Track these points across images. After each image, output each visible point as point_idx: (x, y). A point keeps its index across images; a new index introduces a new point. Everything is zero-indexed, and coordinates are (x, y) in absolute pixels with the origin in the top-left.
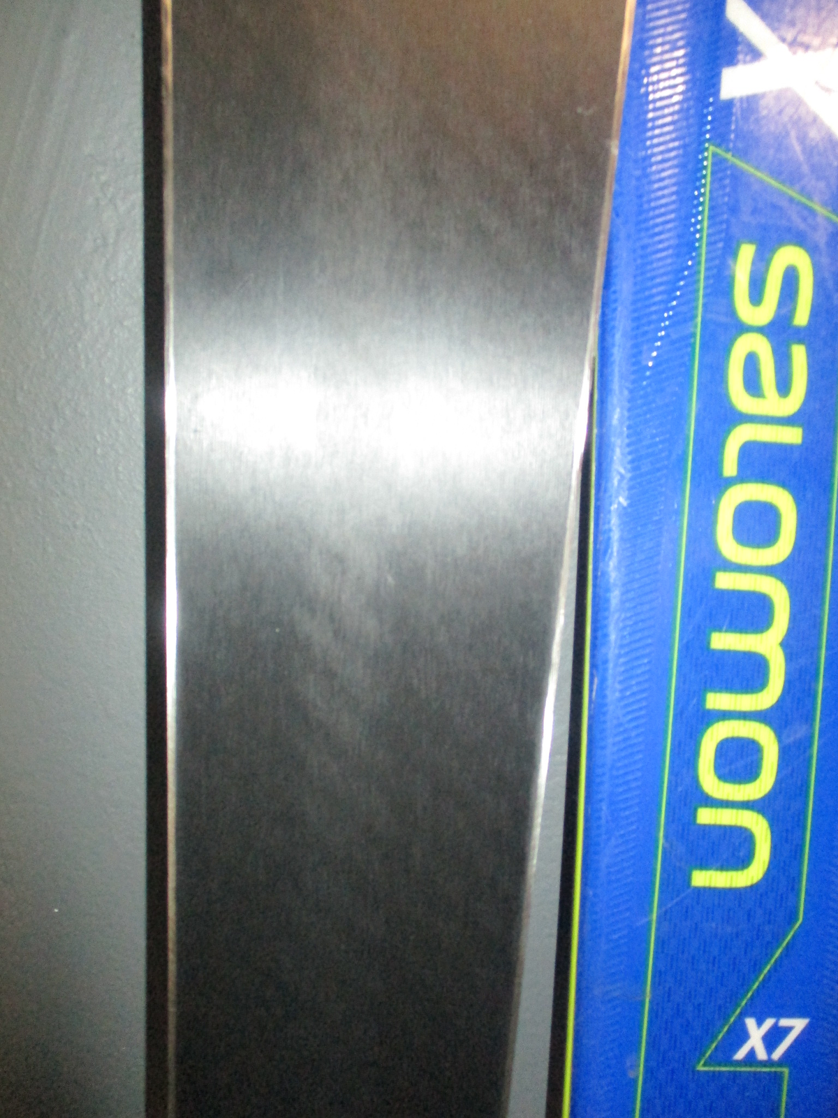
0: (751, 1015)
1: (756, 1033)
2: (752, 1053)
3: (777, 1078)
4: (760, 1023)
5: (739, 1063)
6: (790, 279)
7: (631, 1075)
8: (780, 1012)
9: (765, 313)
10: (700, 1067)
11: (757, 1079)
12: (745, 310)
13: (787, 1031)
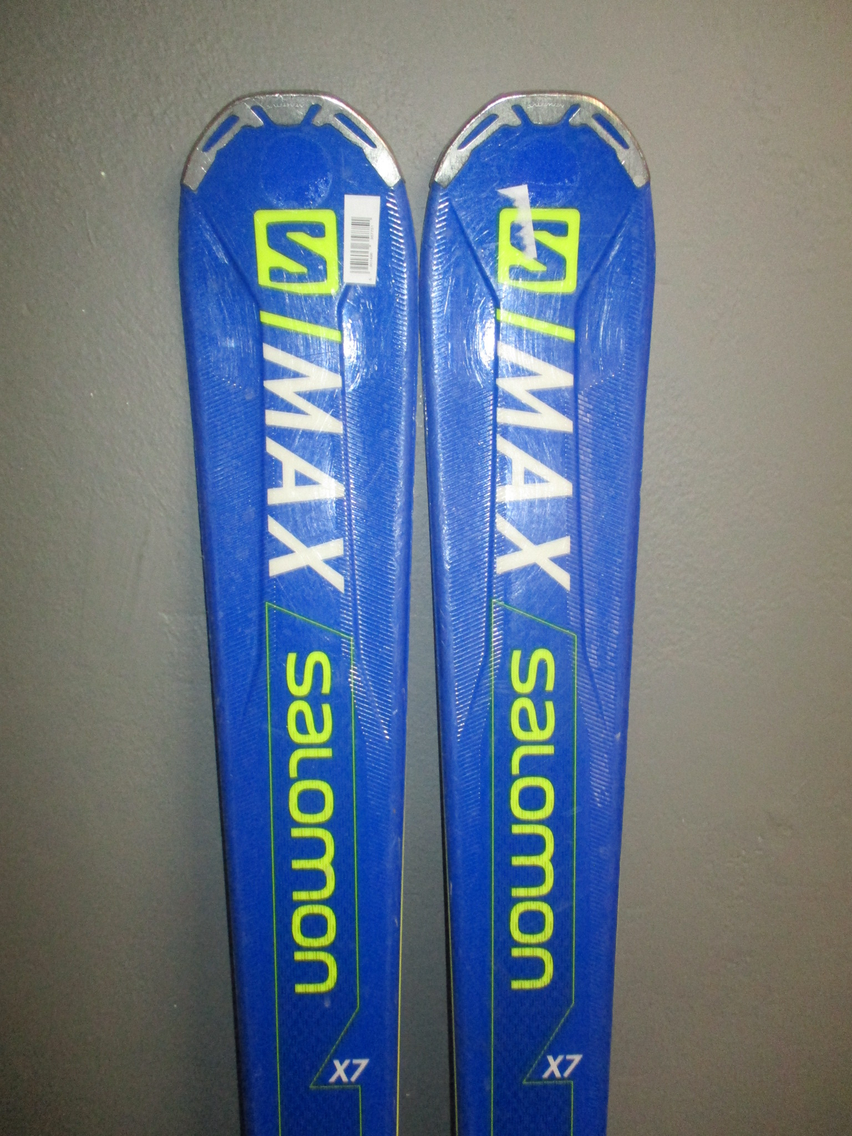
0: (550, 1055)
1: (554, 1064)
2: (552, 1074)
3: (568, 1087)
4: (555, 1058)
5: (546, 1080)
6: (542, 666)
7: (487, 1089)
8: (566, 1053)
10: (525, 1082)
11: (557, 1087)
12: (518, 686)
13: (570, 1062)
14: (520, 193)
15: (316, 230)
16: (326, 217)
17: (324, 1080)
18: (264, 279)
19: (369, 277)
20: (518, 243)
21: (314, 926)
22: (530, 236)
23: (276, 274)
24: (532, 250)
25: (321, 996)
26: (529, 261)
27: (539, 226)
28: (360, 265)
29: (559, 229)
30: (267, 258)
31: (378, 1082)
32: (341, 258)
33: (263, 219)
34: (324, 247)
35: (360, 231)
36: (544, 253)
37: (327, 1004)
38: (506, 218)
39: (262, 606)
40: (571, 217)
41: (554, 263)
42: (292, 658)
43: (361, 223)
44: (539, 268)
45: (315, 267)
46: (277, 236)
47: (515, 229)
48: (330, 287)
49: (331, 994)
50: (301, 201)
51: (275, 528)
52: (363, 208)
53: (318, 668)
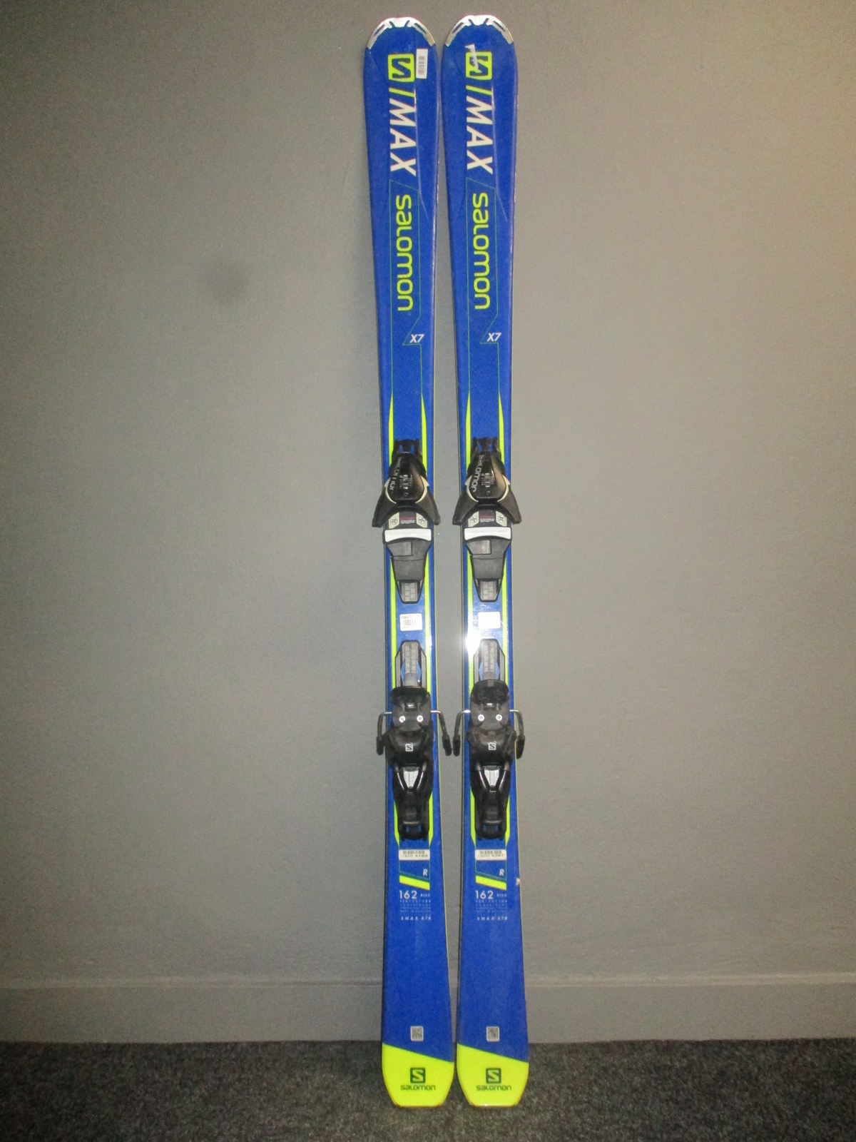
0: (489, 333)
3: (496, 345)
7: (467, 345)
8: (495, 332)
9: (479, 205)
10: (481, 343)
11: (492, 345)
12: (475, 205)
13: (497, 336)
14: (472, 47)
15: (407, 61)
16: (411, 56)
17: (408, 342)
18: (390, 77)
19: (424, 76)
20: (472, 63)
21: (405, 287)
22: (476, 61)
23: (395, 76)
24: (477, 66)
25: (408, 311)
26: (476, 69)
27: (479, 58)
28: (421, 72)
29: (485, 59)
30: (392, 71)
31: (427, 343)
32: (415, 68)
33: (391, 58)
34: (410, 66)
35: (421, 61)
36: (481, 67)
37: (409, 314)
38: (468, 55)
39: (388, 181)
40: (489, 55)
41: (484, 71)
42: (398, 197)
43: (422, 58)
44: (479, 71)
45: (407, 74)
46: (395, 63)
47: (471, 58)
48: (411, 79)
49: (410, 311)
50: (402, 52)
51: (393, 156)
52: (422, 53)
53: (407, 200)
